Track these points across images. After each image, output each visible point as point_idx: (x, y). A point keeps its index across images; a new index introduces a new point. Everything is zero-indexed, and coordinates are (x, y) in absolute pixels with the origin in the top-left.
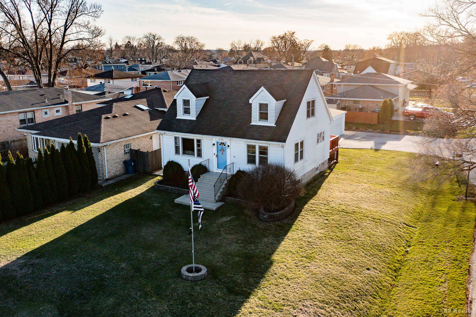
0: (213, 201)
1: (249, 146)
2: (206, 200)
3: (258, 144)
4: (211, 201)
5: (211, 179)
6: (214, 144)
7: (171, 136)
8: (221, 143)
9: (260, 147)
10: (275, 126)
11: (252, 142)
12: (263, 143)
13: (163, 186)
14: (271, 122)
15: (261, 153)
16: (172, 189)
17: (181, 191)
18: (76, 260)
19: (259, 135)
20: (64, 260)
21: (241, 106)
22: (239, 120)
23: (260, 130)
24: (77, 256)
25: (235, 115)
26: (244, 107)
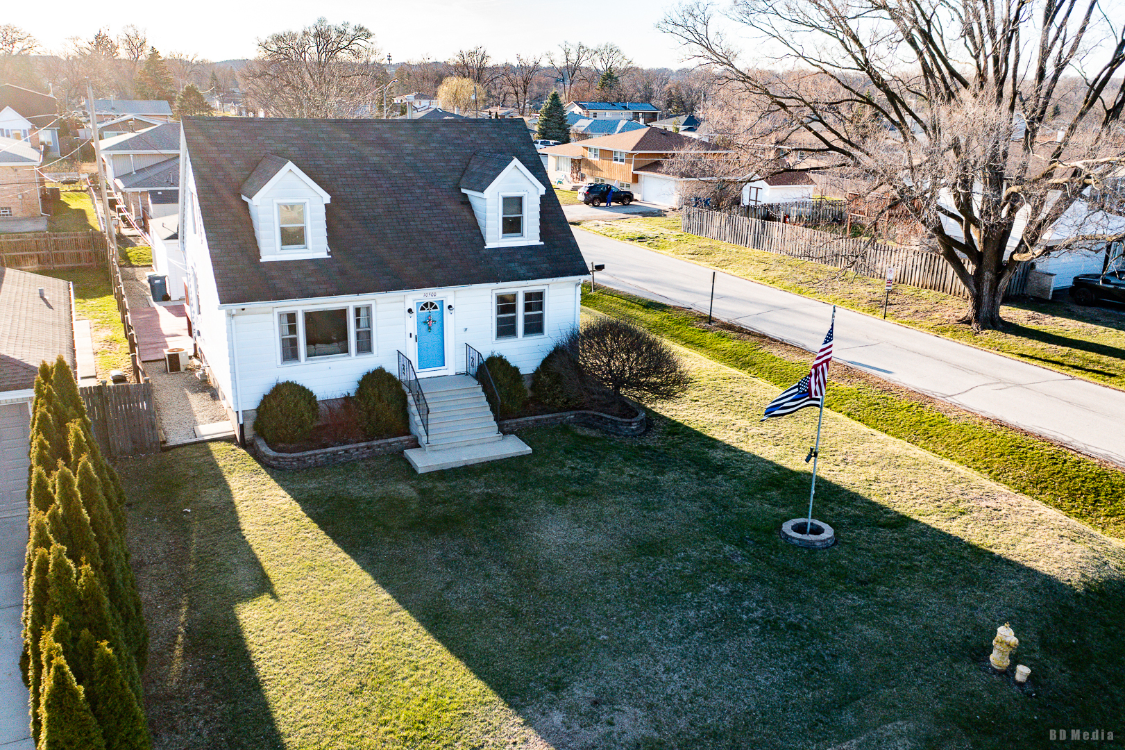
0: (498, 438)
1: (501, 299)
2: (476, 442)
3: (519, 289)
4: (491, 440)
5: (439, 395)
6: (410, 311)
7: (268, 313)
8: (426, 305)
9: (528, 296)
10: (542, 243)
11: (507, 288)
12: (534, 285)
13: (317, 451)
14: (531, 236)
15: (528, 307)
16: (346, 451)
17: (379, 446)
18: (632, 639)
19: (524, 267)
20: (615, 654)
21: (426, 209)
22: (452, 243)
23: (519, 257)
24: (607, 634)
25: (429, 232)
26: (435, 211)
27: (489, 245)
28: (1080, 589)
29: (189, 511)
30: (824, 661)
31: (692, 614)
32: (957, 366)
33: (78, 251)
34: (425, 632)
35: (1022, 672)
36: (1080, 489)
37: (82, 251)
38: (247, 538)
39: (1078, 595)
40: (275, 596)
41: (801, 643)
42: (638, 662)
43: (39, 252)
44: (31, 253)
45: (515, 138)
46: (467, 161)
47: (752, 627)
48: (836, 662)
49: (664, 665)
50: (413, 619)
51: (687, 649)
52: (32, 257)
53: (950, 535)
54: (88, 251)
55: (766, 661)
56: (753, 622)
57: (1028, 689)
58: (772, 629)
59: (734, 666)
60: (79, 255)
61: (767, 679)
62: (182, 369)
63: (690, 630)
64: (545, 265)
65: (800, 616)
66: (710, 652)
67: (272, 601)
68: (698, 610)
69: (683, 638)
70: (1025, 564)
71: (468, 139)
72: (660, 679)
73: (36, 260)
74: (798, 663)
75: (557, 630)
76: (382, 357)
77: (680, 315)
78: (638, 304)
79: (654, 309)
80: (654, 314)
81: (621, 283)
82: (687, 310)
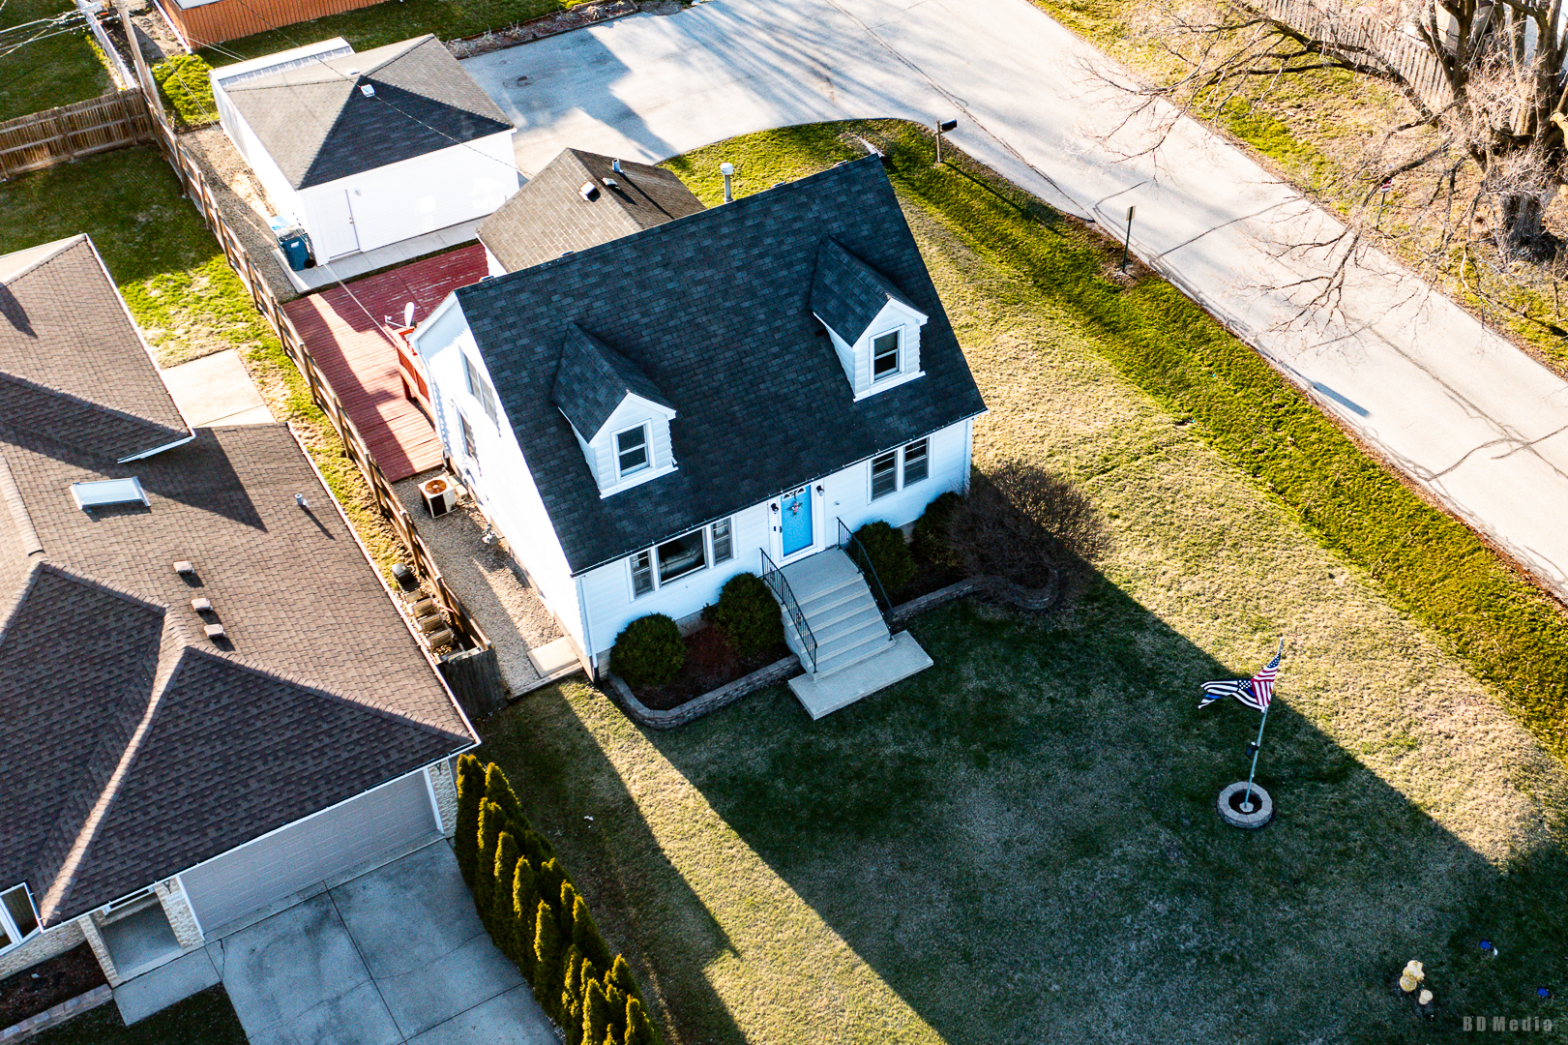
1: (877, 461)
2: (866, 657)
4: (882, 649)
6: (774, 506)
9: (909, 447)
10: (923, 373)
14: (909, 368)
15: (908, 457)
17: (759, 679)
18: (1081, 987)
19: (905, 420)
20: (1069, 1007)
21: (775, 356)
22: (814, 405)
23: (896, 404)
24: (1058, 982)
25: (785, 394)
26: (787, 358)
27: (860, 396)
28: (1505, 872)
29: (591, 819)
30: (1253, 1001)
31: (1133, 947)
32: (1455, 395)
33: (105, 125)
34: (891, 992)
35: (1426, 996)
36: (1551, 674)
37: (111, 124)
38: (673, 861)
39: (1501, 880)
40: (737, 954)
41: (1233, 981)
42: (1088, 1018)
43: (48, 140)
44: (38, 143)
45: (870, 196)
46: (814, 256)
47: (1189, 960)
48: (1262, 1001)
49: (1113, 1019)
50: (877, 976)
51: (1131, 996)
52: (39, 148)
53: (1393, 788)
54: (121, 121)
55: (1201, 1005)
56: (1189, 953)
57: (1429, 1010)
58: (1208, 963)
59: (1174, 1014)
60: (107, 131)
61: (1202, 1028)
62: (448, 509)
63: (1132, 970)
64: (928, 410)
65: (1233, 943)
66: (1152, 998)
67: (736, 961)
68: (1139, 941)
69: (1127, 981)
70: (1460, 835)
71: (810, 215)
72: (1110, 1038)
73: (46, 151)
74: (1230, 1006)
75: (1010, 979)
76: (744, 560)
77: (1079, 244)
78: (1014, 205)
79: (1038, 222)
80: (1040, 236)
81: (981, 133)
82: (1088, 225)
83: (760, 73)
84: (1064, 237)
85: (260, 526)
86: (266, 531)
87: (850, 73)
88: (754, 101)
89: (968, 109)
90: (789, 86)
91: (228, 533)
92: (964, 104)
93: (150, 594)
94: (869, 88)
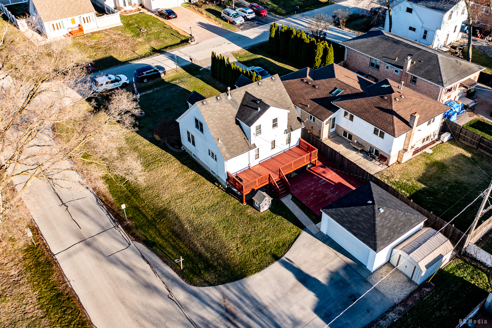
77: (139, 233)
78: (157, 247)
79: (151, 241)
80: (151, 236)
81: (165, 280)
82: (134, 239)
83: (257, 313)
84: (143, 235)
85: (311, 99)
86: (310, 99)
87: (218, 315)
88: (256, 294)
89: (168, 293)
90: (243, 305)
91: (314, 95)
92: (170, 296)
93: (318, 82)
94: (209, 305)
